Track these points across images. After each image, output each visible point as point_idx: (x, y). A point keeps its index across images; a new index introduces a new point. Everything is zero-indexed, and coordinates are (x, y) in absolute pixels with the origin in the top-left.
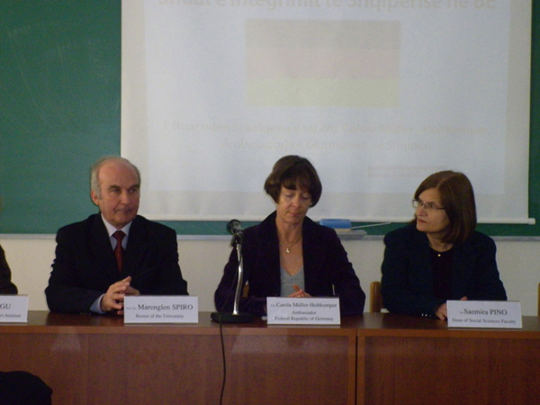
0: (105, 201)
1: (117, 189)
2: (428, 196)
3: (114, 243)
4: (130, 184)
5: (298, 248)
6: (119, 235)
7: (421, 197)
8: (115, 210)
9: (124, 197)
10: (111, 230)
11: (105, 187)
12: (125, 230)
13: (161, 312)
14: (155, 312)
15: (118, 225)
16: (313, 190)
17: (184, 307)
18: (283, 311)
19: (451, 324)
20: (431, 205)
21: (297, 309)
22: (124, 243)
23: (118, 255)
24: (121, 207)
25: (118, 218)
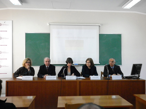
0: (45, 63)
1: (47, 62)
2: (88, 61)
3: (47, 68)
5: (70, 70)
7: (87, 62)
8: (47, 64)
9: (48, 63)
10: (47, 67)
11: (45, 61)
12: (48, 67)
15: (48, 66)
16: (72, 62)
18: (68, 78)
19: (91, 79)
20: (89, 62)
21: (70, 77)
25: (47, 65)
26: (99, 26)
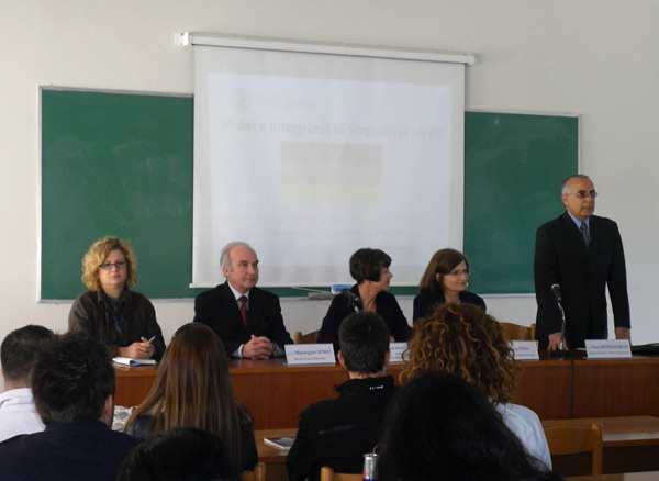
1: (245, 264)
3: (240, 304)
4: (254, 260)
6: (243, 299)
9: (250, 269)
10: (237, 295)
11: (236, 262)
12: (247, 295)
13: (311, 356)
14: (307, 356)
15: (242, 292)
17: (325, 352)
22: (247, 304)
23: (243, 313)
24: (248, 277)
26: (466, 64)
